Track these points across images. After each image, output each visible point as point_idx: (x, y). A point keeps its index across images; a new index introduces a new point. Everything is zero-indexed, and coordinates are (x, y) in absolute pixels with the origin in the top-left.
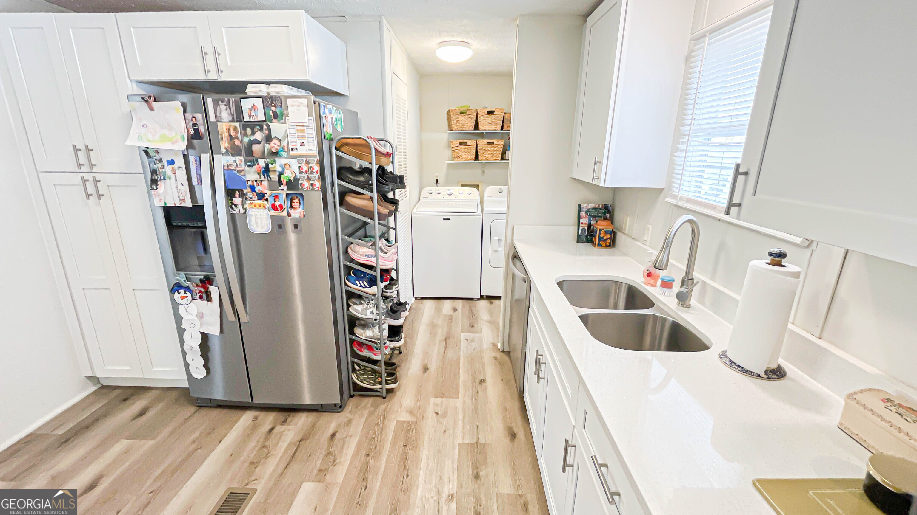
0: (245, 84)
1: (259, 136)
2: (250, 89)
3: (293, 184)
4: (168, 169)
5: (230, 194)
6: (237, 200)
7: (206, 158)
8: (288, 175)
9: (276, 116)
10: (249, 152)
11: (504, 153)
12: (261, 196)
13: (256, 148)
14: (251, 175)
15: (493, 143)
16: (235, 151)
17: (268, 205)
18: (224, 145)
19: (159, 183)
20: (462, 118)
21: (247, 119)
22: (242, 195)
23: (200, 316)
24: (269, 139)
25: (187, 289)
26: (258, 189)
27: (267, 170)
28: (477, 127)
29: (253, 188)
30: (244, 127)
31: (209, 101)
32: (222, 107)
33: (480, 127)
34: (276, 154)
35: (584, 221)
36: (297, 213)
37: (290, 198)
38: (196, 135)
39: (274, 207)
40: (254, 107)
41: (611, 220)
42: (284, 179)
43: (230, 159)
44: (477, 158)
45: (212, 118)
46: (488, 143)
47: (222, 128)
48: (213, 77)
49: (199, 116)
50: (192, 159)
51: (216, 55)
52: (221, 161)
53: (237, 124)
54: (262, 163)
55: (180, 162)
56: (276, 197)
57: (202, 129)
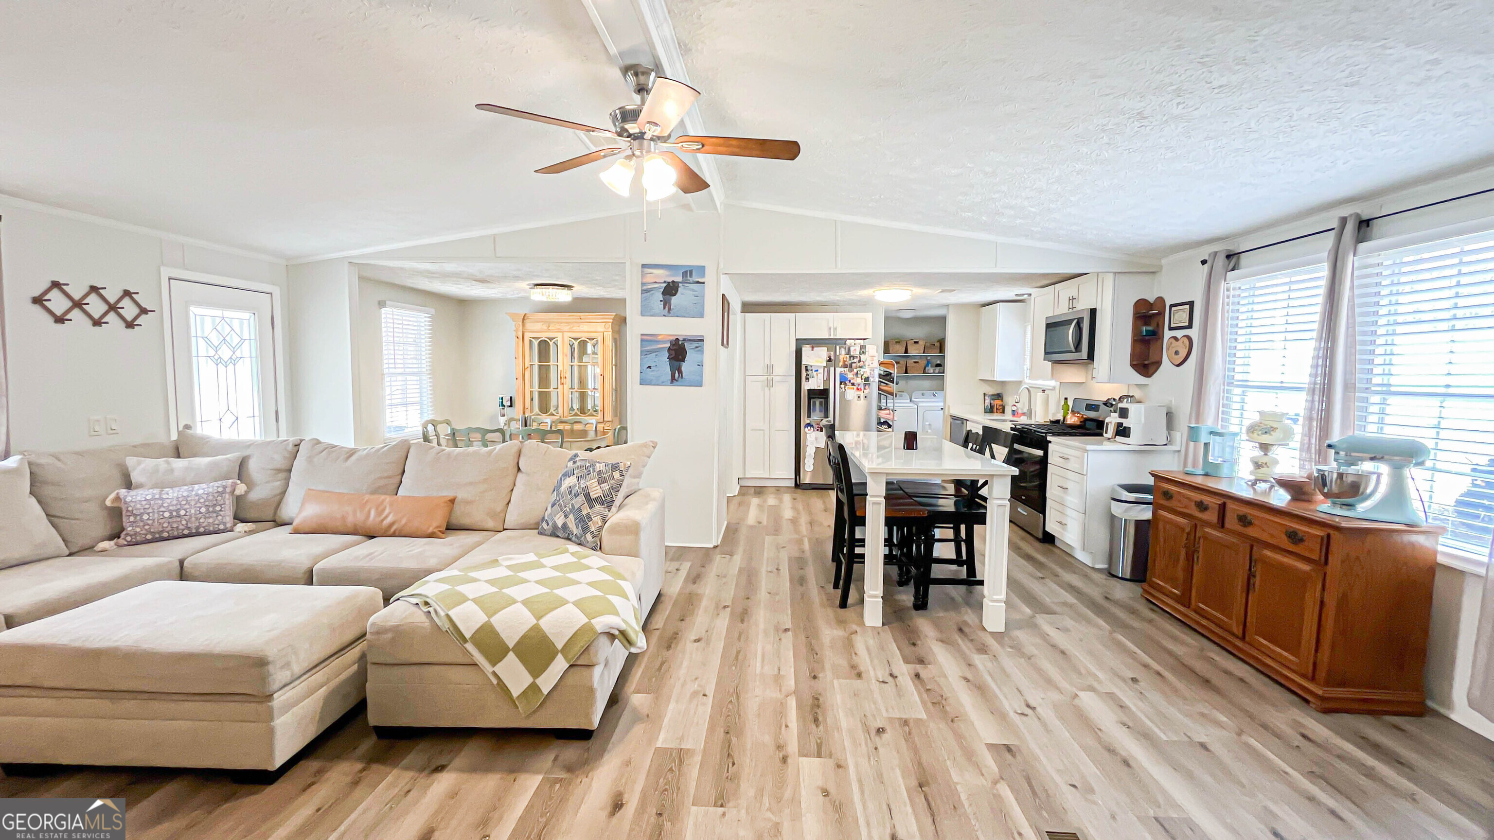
0: (846, 340)
1: (855, 360)
2: (848, 342)
3: (867, 379)
4: (815, 373)
5: (841, 384)
6: (843, 386)
7: (832, 369)
8: (865, 376)
9: (863, 353)
10: (851, 366)
11: (925, 369)
12: (853, 384)
13: (854, 365)
14: (850, 376)
15: (917, 362)
16: (845, 366)
17: (855, 387)
18: (841, 364)
19: (810, 380)
20: (897, 347)
21: (852, 354)
22: (845, 384)
23: (816, 439)
24: (860, 361)
25: (812, 426)
26: (852, 381)
27: (857, 373)
28: (906, 352)
29: (850, 381)
30: (850, 357)
31: (838, 347)
32: (843, 349)
33: (909, 351)
34: (861, 367)
35: (988, 401)
36: (866, 391)
37: (865, 385)
38: (830, 360)
39: (858, 389)
40: (855, 350)
41: (1002, 400)
42: (863, 378)
43: (843, 369)
44: (906, 372)
45: (838, 354)
46: (915, 362)
47: (841, 358)
48: (832, 337)
49: (832, 353)
50: (826, 369)
51: (835, 329)
52: (838, 370)
53: (848, 356)
54: (855, 371)
55: (821, 370)
56: (859, 385)
57: (833, 358)
